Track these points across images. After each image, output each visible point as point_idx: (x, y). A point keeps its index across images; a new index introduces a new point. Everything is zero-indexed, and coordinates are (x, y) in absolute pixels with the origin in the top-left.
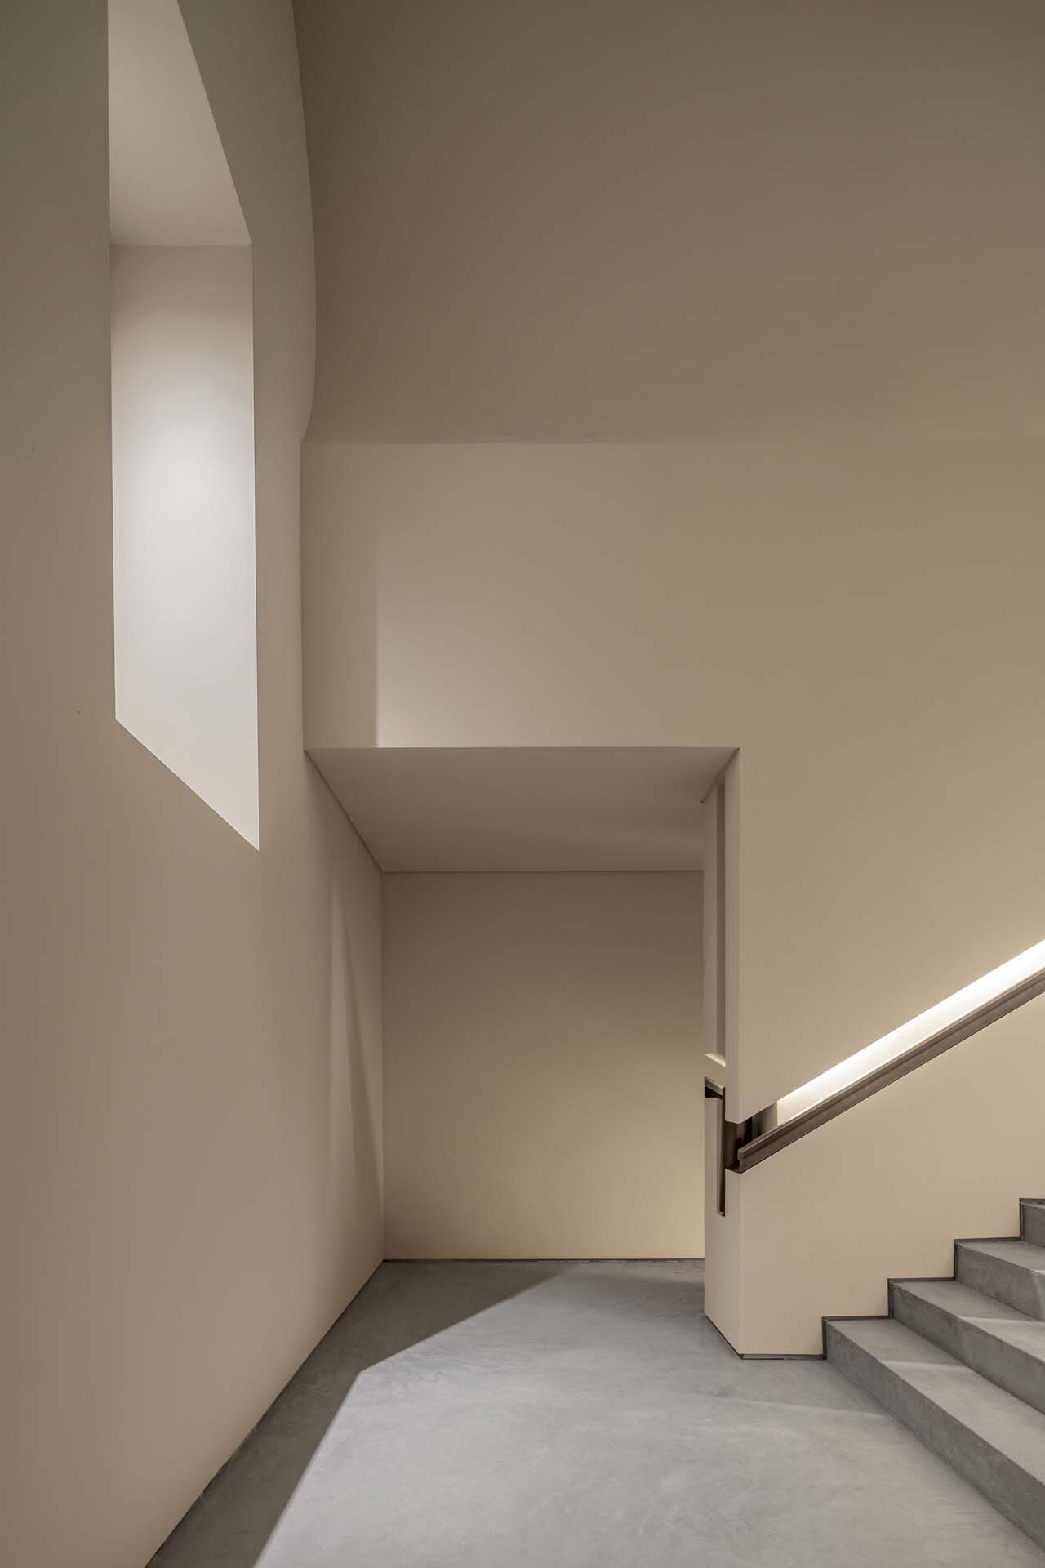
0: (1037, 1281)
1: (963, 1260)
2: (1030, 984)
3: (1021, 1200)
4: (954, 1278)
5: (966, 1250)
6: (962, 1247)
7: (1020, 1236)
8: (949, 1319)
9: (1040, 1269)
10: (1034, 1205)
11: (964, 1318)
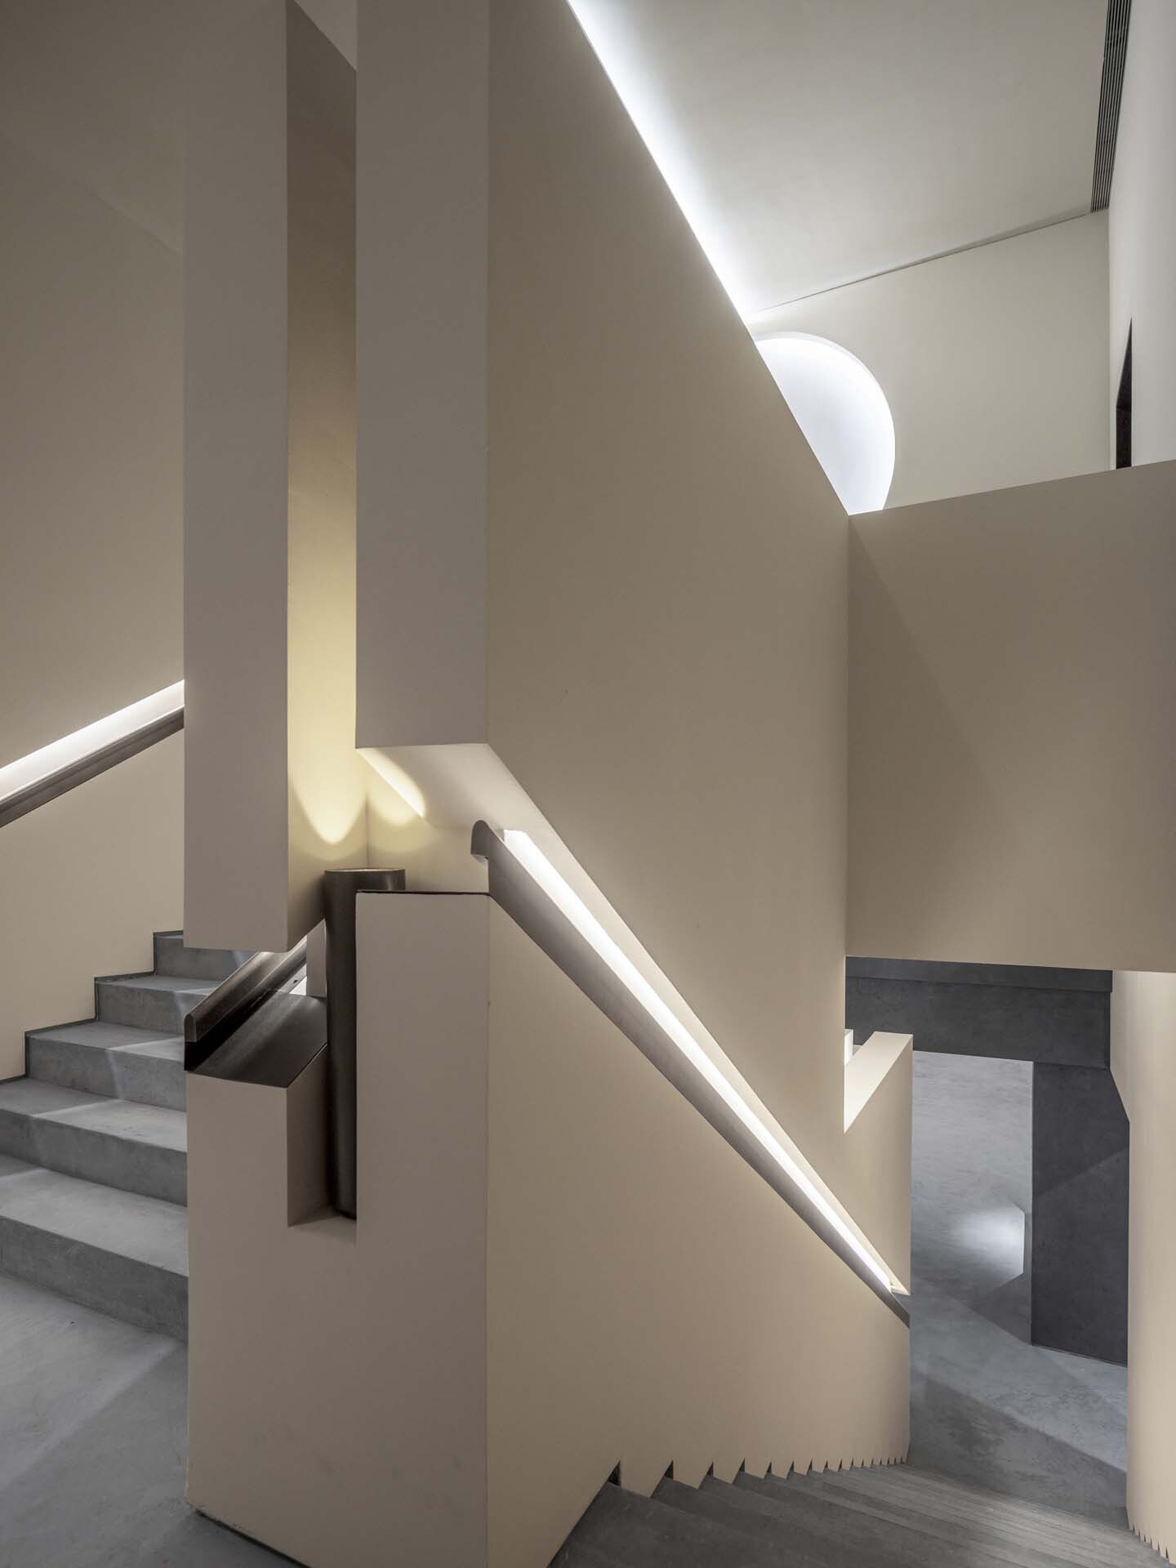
0: (111, 1059)
1: (36, 1053)
2: (114, 750)
3: (96, 979)
4: (26, 1076)
5: (39, 1041)
6: (33, 1039)
7: (96, 1016)
8: (21, 1121)
9: (112, 1047)
10: (109, 983)
11: (36, 1116)
